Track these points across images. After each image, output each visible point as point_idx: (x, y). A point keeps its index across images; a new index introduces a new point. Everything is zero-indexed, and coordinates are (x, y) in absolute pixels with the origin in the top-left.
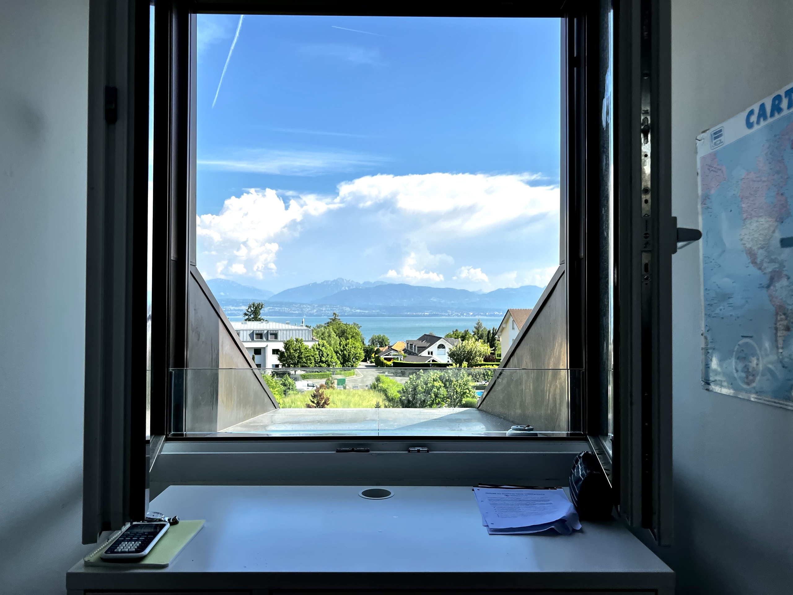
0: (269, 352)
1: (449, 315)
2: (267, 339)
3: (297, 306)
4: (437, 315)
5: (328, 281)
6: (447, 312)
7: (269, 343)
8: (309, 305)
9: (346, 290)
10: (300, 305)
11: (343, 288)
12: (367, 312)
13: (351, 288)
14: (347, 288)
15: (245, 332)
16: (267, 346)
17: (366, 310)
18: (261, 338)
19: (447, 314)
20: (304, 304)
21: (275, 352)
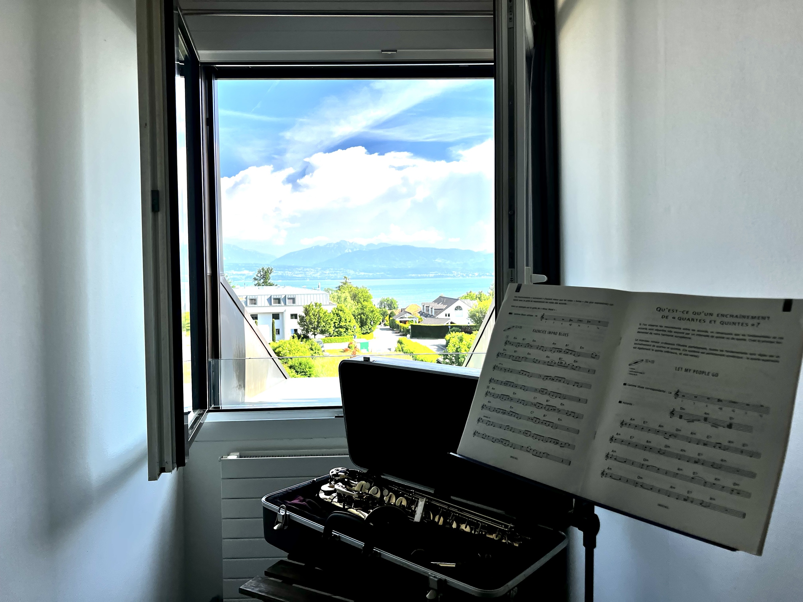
0: (287, 316)
1: (454, 276)
2: (285, 304)
3: (300, 269)
4: (442, 276)
6: (452, 273)
7: (287, 308)
8: (312, 268)
9: (349, 253)
10: (303, 269)
11: (346, 251)
12: (371, 274)
13: (355, 250)
14: (350, 251)
15: (264, 297)
16: (285, 311)
17: (370, 272)
18: (279, 303)
19: (452, 275)
20: (307, 267)
21: (294, 316)
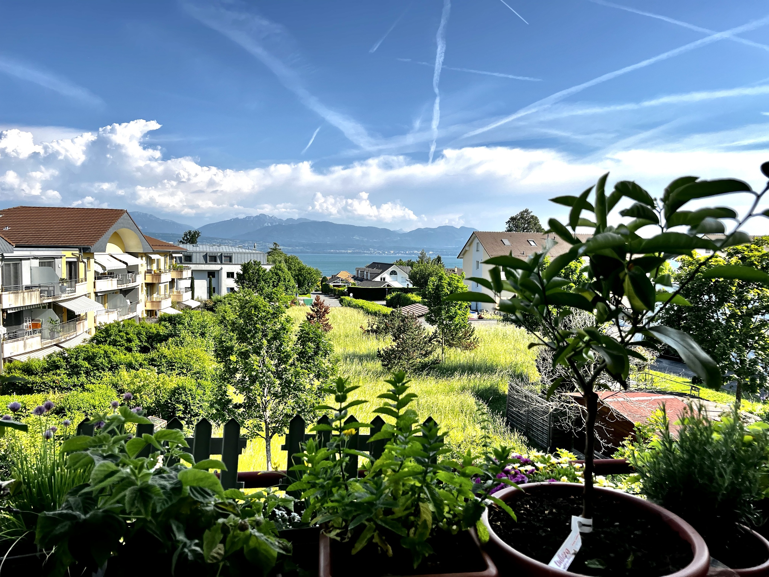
0: (224, 275)
1: (371, 253)
2: (221, 262)
3: (218, 241)
4: (360, 253)
5: (251, 217)
6: (369, 250)
7: (223, 266)
8: (231, 240)
9: (268, 226)
11: (266, 224)
12: (290, 248)
13: (274, 224)
15: (198, 254)
16: (221, 269)
17: (289, 246)
18: (215, 261)
19: (369, 252)
21: (230, 275)
